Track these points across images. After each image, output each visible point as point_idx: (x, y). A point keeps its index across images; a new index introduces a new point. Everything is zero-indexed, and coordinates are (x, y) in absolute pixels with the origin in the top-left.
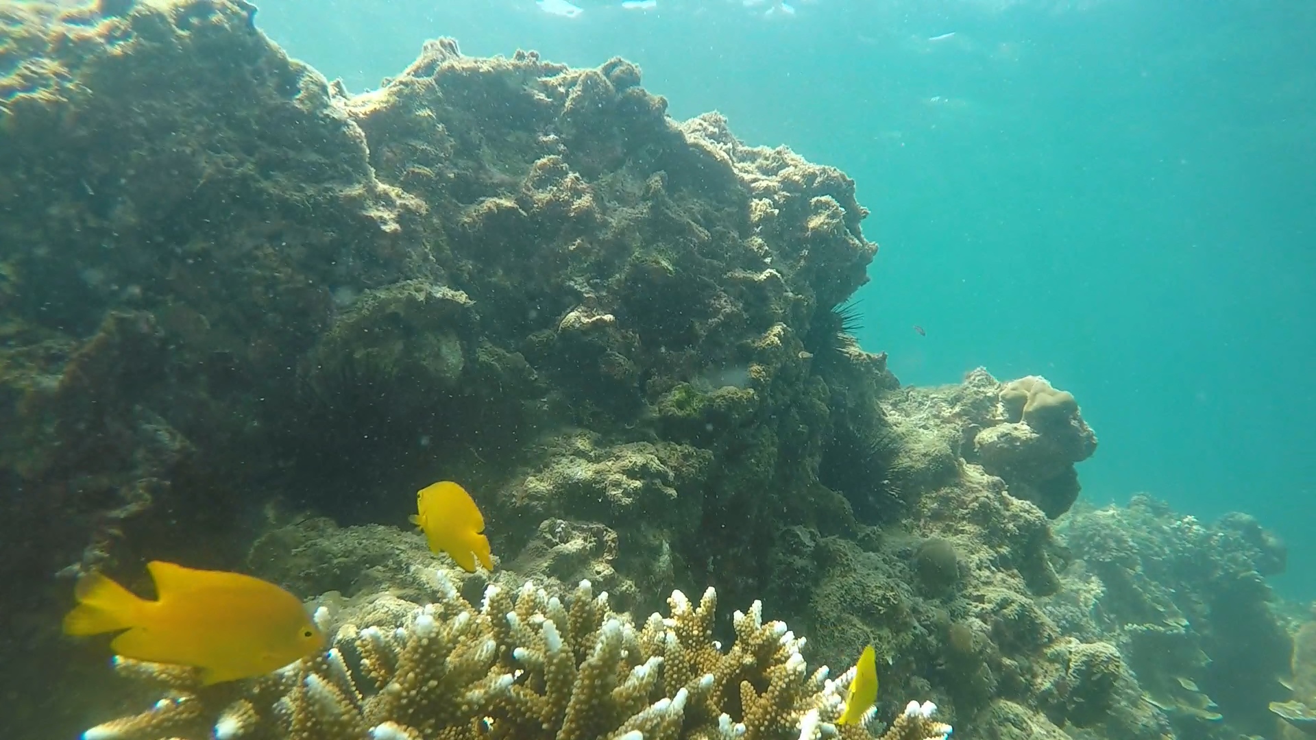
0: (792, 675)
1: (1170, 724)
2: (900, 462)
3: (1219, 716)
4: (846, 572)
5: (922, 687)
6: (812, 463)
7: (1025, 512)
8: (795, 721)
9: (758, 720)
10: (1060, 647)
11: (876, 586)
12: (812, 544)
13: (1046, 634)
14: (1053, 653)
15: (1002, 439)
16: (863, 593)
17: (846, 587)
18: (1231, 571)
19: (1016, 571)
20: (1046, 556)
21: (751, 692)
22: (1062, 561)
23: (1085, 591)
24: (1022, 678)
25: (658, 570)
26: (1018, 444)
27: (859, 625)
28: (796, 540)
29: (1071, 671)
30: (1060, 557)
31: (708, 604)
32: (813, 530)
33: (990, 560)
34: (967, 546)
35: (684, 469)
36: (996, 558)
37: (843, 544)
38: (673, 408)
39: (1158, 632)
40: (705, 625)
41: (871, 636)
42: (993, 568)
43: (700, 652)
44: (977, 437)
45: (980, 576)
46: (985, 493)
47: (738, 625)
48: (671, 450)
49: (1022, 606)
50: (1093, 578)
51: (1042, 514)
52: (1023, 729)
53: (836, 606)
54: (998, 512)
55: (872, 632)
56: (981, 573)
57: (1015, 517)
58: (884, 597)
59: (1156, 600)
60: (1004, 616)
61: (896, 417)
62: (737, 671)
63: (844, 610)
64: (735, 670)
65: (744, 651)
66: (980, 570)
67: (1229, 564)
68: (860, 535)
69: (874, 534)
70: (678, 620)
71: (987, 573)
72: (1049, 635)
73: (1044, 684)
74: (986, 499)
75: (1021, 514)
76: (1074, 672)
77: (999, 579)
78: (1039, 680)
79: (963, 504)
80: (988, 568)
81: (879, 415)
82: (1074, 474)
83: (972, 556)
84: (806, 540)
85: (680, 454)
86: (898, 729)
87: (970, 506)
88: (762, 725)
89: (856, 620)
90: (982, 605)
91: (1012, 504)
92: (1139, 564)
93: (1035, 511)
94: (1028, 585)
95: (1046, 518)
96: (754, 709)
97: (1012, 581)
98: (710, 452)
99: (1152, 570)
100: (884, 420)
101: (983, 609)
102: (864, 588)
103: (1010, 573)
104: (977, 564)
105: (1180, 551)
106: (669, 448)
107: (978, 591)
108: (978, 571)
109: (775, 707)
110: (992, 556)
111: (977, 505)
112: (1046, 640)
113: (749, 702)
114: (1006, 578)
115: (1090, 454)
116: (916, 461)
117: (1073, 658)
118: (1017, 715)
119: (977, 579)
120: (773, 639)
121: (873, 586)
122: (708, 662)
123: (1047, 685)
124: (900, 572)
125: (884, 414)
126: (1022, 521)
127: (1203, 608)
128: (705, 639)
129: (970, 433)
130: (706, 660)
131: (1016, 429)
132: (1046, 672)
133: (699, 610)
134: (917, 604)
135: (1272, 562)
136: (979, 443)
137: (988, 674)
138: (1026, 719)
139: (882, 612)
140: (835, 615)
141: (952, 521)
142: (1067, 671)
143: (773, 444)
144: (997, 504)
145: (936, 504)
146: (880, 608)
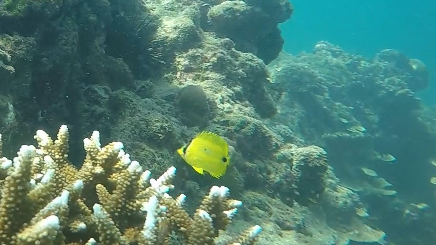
0: (133, 175)
1: (361, 200)
2: (159, 35)
3: (394, 192)
4: (134, 113)
5: (195, 187)
6: (99, 41)
7: (249, 61)
8: (140, 206)
9: (113, 208)
10: (284, 151)
11: (155, 121)
12: (107, 96)
13: (273, 143)
14: (280, 156)
15: (227, 12)
16: (147, 126)
17: (135, 124)
18: (391, 90)
19: (247, 102)
20: (266, 90)
21: (104, 191)
22: (277, 93)
23: (291, 113)
24: (260, 175)
25: (7, 123)
26: (238, 14)
27: (147, 148)
28: (96, 94)
29: (294, 167)
30: (275, 90)
31: (63, 137)
32: (106, 87)
33: (229, 96)
34: (212, 88)
35: (17, 52)
36: (232, 94)
37: (129, 94)
38: (4, 11)
39: (344, 137)
40: (62, 151)
41: (156, 155)
42: (232, 102)
43: (62, 169)
44: (209, 13)
45: (224, 108)
46: (221, 51)
47: (88, 148)
48: (7, 40)
49: (255, 125)
50: (296, 104)
51: (260, 61)
52: (265, 210)
53: (129, 137)
54: (231, 62)
55: (156, 152)
56: (224, 105)
57: (243, 65)
58: (162, 127)
59: (340, 116)
60: (244, 133)
61: (151, 4)
62: (91, 179)
63: (135, 139)
64: (89, 179)
65: (94, 165)
66: (223, 104)
67: (389, 85)
68: (138, 87)
69: (147, 85)
70: (44, 149)
71: (228, 105)
72: (276, 144)
73: (276, 178)
74: (222, 55)
75: (247, 62)
76: (296, 168)
77: (237, 109)
78: (272, 176)
79: (205, 60)
80: (228, 101)
81: (140, 4)
82: (278, 32)
83: (217, 95)
84: (102, 93)
85: (13, 42)
86: (206, 206)
87: (211, 60)
88: (116, 211)
89: (144, 146)
90: (228, 127)
91: (240, 56)
92: (326, 92)
93: (256, 60)
94: (257, 111)
95: (264, 64)
96: (109, 201)
97: (246, 109)
98: (33, 38)
99: (336, 95)
100: (143, 7)
101: (229, 130)
102: (147, 123)
103: (243, 104)
104: (221, 100)
105: (354, 80)
106: (5, 39)
107: (224, 118)
108: (221, 104)
109: (124, 199)
110: (230, 93)
111: (216, 59)
112: (275, 147)
113: (104, 197)
114: (242, 107)
115: (289, 17)
116: (169, 33)
117: (295, 158)
118: (260, 201)
119: (222, 110)
120: (114, 153)
121: (153, 121)
122: (68, 176)
123: (278, 179)
124: (169, 110)
125: (143, 3)
126: (248, 67)
127: (375, 118)
128: (64, 160)
129: (204, 10)
130: (67, 174)
131: (236, 4)
132: (277, 169)
133: (56, 142)
134: (183, 131)
135: (418, 80)
136: (211, 16)
137: (237, 174)
138: (267, 203)
139: (161, 138)
140: (130, 143)
141: (200, 72)
142: (291, 168)
143: (74, 30)
144: (229, 57)
145: (187, 61)
146: (160, 135)
